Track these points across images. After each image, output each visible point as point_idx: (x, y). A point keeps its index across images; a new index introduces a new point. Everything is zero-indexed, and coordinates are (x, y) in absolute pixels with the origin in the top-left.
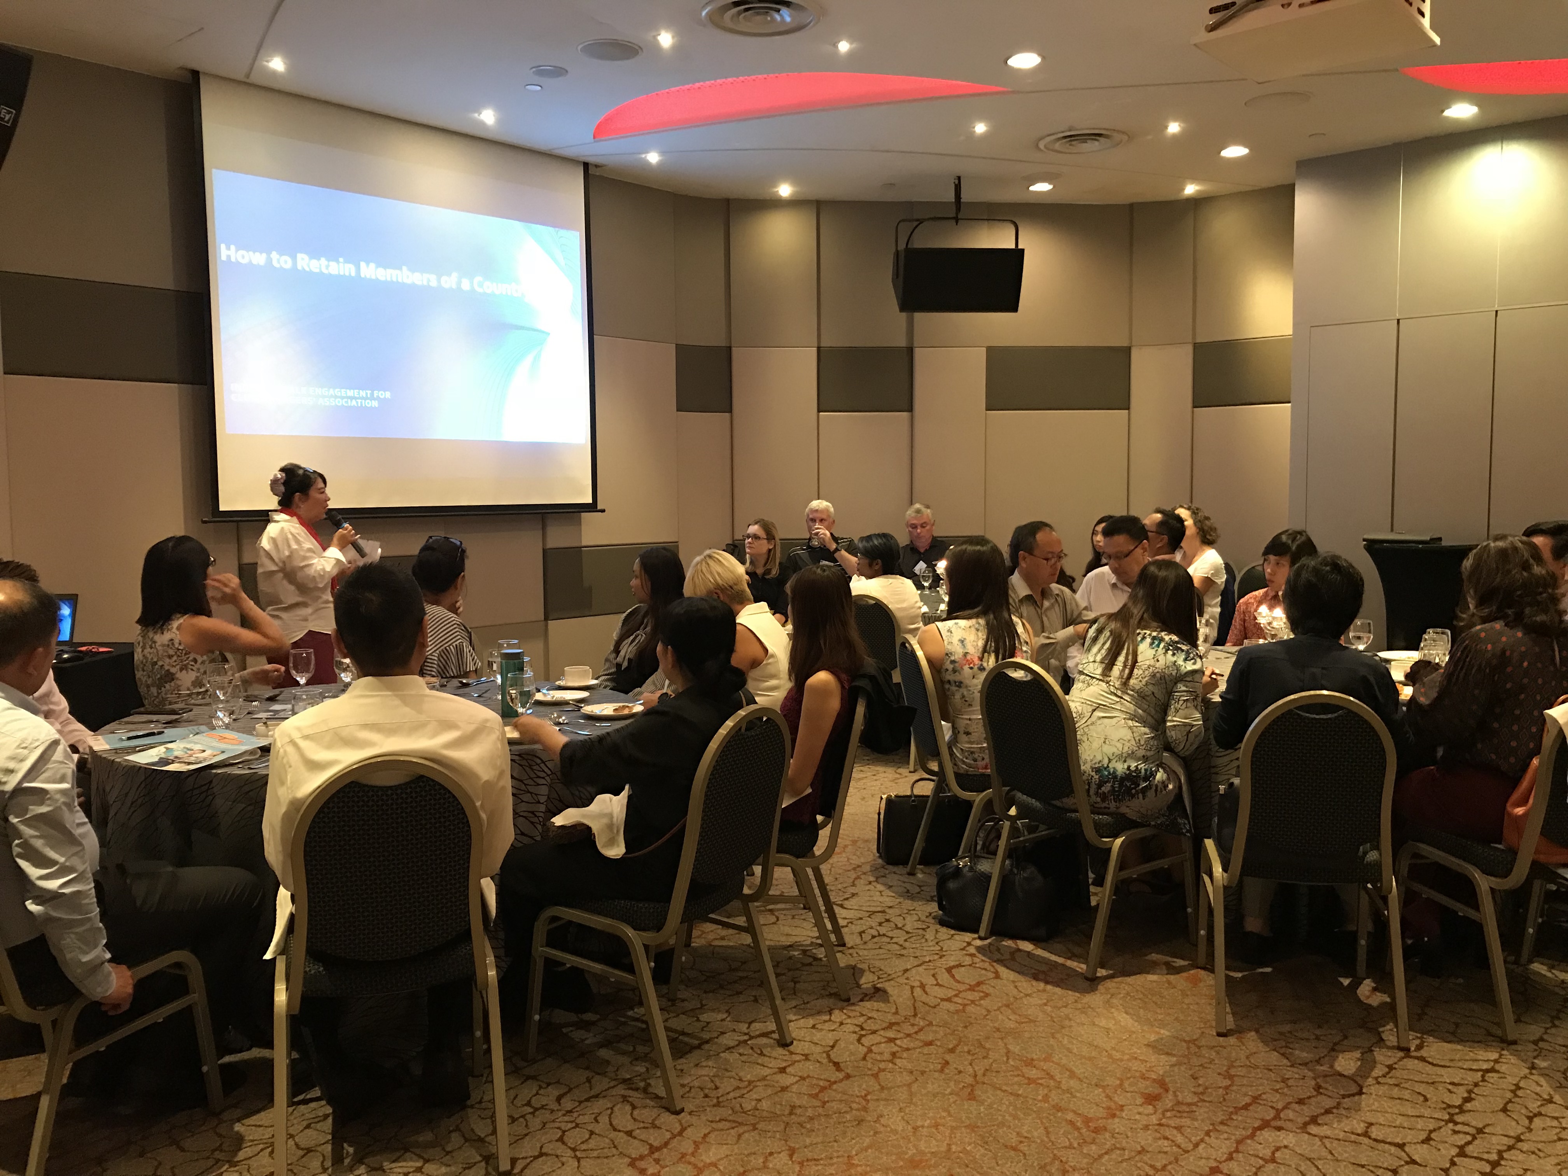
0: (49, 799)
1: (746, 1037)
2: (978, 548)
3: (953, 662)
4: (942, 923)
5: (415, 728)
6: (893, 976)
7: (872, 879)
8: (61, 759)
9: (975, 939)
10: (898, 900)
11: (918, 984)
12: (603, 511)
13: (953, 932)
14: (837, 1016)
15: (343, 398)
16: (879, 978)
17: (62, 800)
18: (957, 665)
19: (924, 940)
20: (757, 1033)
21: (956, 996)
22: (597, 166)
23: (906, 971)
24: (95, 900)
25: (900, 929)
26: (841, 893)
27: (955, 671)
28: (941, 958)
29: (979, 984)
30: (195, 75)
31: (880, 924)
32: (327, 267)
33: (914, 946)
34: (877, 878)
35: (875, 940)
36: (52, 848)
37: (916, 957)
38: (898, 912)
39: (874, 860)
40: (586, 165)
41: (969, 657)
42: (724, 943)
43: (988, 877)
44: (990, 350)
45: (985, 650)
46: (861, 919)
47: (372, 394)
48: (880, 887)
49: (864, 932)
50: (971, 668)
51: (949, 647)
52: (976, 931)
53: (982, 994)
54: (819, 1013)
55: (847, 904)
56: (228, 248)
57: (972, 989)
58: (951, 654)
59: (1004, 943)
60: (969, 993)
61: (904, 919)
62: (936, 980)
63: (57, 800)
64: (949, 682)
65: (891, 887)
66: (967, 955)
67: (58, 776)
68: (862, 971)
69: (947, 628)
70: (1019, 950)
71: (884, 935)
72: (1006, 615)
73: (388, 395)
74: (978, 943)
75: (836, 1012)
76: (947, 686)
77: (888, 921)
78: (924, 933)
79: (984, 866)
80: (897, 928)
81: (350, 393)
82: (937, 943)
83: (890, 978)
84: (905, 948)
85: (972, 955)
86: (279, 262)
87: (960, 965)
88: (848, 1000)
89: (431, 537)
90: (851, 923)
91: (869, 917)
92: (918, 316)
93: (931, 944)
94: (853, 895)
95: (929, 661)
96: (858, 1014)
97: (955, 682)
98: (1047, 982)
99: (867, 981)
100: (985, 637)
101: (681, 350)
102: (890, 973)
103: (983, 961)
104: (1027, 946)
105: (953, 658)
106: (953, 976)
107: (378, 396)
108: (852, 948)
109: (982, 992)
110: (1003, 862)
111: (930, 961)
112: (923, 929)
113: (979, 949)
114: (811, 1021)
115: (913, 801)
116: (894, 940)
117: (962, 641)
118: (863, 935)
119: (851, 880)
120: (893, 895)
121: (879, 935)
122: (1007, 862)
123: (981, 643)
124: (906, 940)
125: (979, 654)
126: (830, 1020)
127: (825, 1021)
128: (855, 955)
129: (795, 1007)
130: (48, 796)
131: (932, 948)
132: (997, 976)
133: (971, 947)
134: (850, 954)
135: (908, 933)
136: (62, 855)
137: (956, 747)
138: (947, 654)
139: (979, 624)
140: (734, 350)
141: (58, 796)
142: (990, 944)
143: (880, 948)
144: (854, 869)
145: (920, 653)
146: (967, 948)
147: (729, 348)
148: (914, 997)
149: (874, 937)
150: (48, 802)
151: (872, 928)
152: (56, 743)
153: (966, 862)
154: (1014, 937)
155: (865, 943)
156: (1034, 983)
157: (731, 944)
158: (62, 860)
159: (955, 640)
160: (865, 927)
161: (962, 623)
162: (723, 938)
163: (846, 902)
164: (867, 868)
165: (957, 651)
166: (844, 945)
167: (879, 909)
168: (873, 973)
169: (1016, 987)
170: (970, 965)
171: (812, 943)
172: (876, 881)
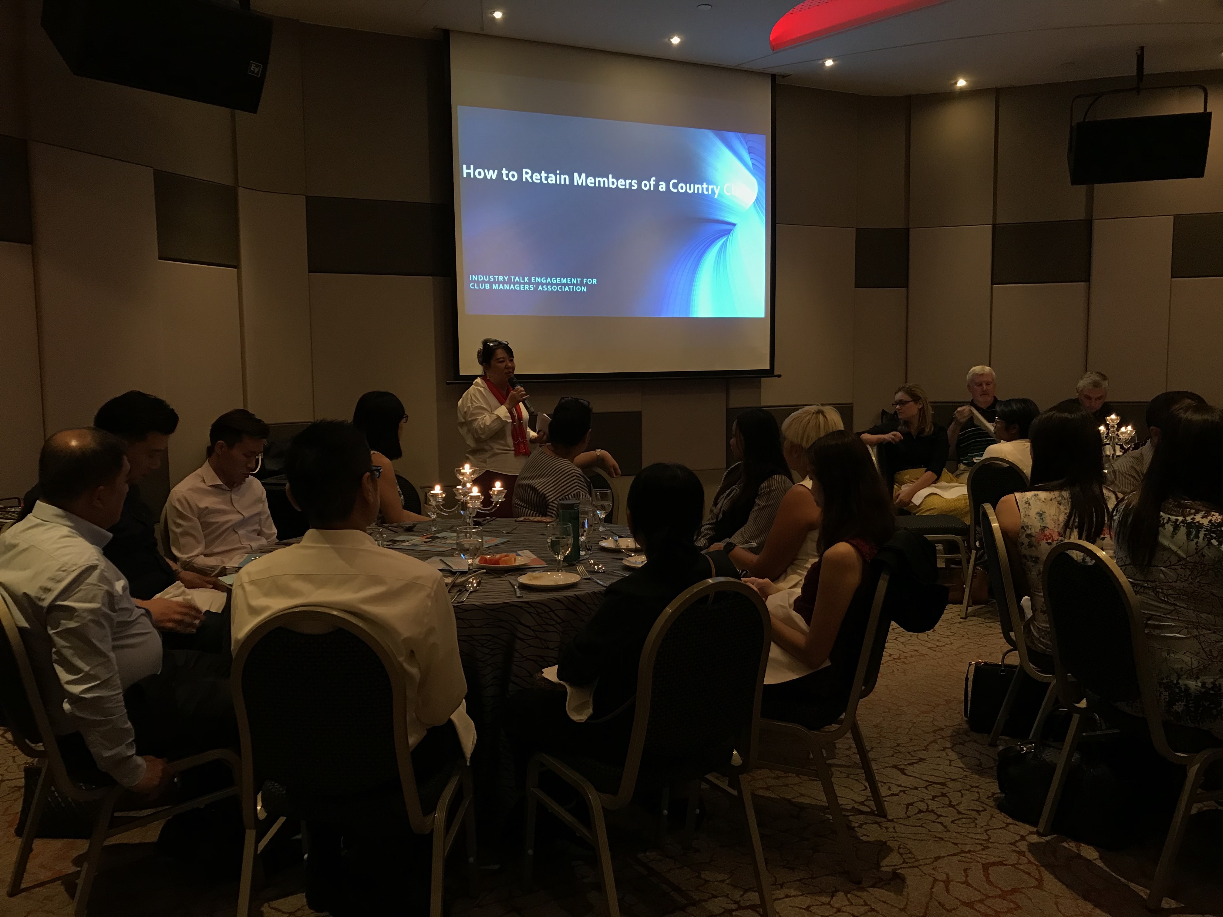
0: (77, 616)
1: (734, 906)
2: (1066, 415)
3: (1029, 536)
4: (1002, 807)
5: (344, 581)
6: (920, 862)
7: (948, 745)
8: (95, 582)
9: (1032, 833)
10: (965, 773)
11: (944, 877)
12: (779, 376)
13: (1010, 820)
14: (840, 900)
15: (557, 285)
16: (904, 862)
17: (90, 617)
18: (1033, 539)
19: (973, 825)
20: (748, 904)
21: (981, 901)
22: (784, 77)
23: (937, 858)
24: (123, 703)
25: (953, 806)
26: (909, 757)
27: (1031, 545)
28: (983, 850)
29: (1014, 891)
30: (446, 33)
31: (934, 798)
32: (547, 178)
33: (959, 830)
34: (954, 745)
35: (920, 816)
36: (82, 659)
37: (956, 844)
38: (958, 785)
39: (959, 725)
40: (773, 77)
41: (1047, 532)
42: (767, 794)
43: (1052, 768)
44: (1177, 218)
45: (1067, 525)
46: (916, 788)
47: (582, 281)
48: (953, 755)
49: (912, 804)
50: (1049, 544)
51: (1026, 520)
52: (1035, 824)
53: (1012, 905)
54: (821, 892)
55: (909, 770)
56: (468, 168)
57: (1003, 895)
58: (1027, 527)
59: (1065, 844)
60: (999, 900)
61: (962, 796)
62: (967, 876)
63: (84, 618)
64: (1025, 556)
65: (964, 756)
66: (1014, 851)
67: (90, 596)
68: (891, 850)
69: (1025, 499)
70: (1079, 856)
71: (932, 811)
72: (1097, 490)
73: (595, 281)
74: (1034, 839)
75: (841, 894)
76: (1024, 561)
77: (944, 795)
78: (977, 816)
79: (1048, 755)
80: (950, 805)
81: (564, 281)
82: (986, 831)
83: (916, 864)
84: (948, 831)
85: (1021, 853)
86: (507, 176)
87: (1001, 863)
88: (860, 883)
89: (563, 398)
90: (904, 792)
91: (926, 788)
92: (1101, 189)
93: (979, 831)
94: (921, 760)
95: (1004, 533)
96: (862, 901)
97: (1031, 557)
98: (1097, 905)
99: (889, 863)
100: (1068, 511)
101: (860, 232)
102: (920, 858)
103: (1030, 862)
104: (1090, 853)
105: (1029, 532)
106: (987, 876)
107: (586, 283)
108: (892, 820)
109: (1014, 902)
110: (1070, 756)
111: (969, 851)
112: (978, 811)
113: (1033, 847)
114: (808, 901)
115: (1003, 671)
116: (941, 819)
117: (1040, 515)
118: (910, 807)
119: (926, 743)
120: (962, 765)
121: (928, 811)
122: (1076, 756)
123: (1062, 518)
124: (953, 822)
125: (1060, 529)
126: (829, 904)
127: (823, 904)
128: (891, 830)
129: (800, 880)
130: (76, 614)
131: (978, 837)
132: (1040, 885)
133: (1025, 843)
134: (887, 828)
135: (959, 813)
136: (88, 665)
137: (1034, 625)
138: (1023, 527)
139: (1062, 496)
140: (912, 232)
141: (85, 614)
142: (1047, 842)
143: (921, 826)
144: (934, 732)
145: (995, 525)
146: (1019, 844)
147: (908, 230)
148: (932, 892)
149: (920, 811)
150: (76, 619)
151: (923, 801)
152: (93, 568)
153: (1030, 748)
154: (1079, 839)
155: (909, 817)
156: (1081, 902)
157: (773, 796)
158: (87, 668)
159: (1033, 513)
160: (915, 799)
161: (1043, 495)
162: (767, 789)
163: (910, 767)
164: (949, 732)
165: (1035, 524)
166: (885, 816)
167: (941, 780)
168: (901, 854)
169: (1057, 904)
170: (1013, 865)
171: (853, 808)
172: (951, 748)
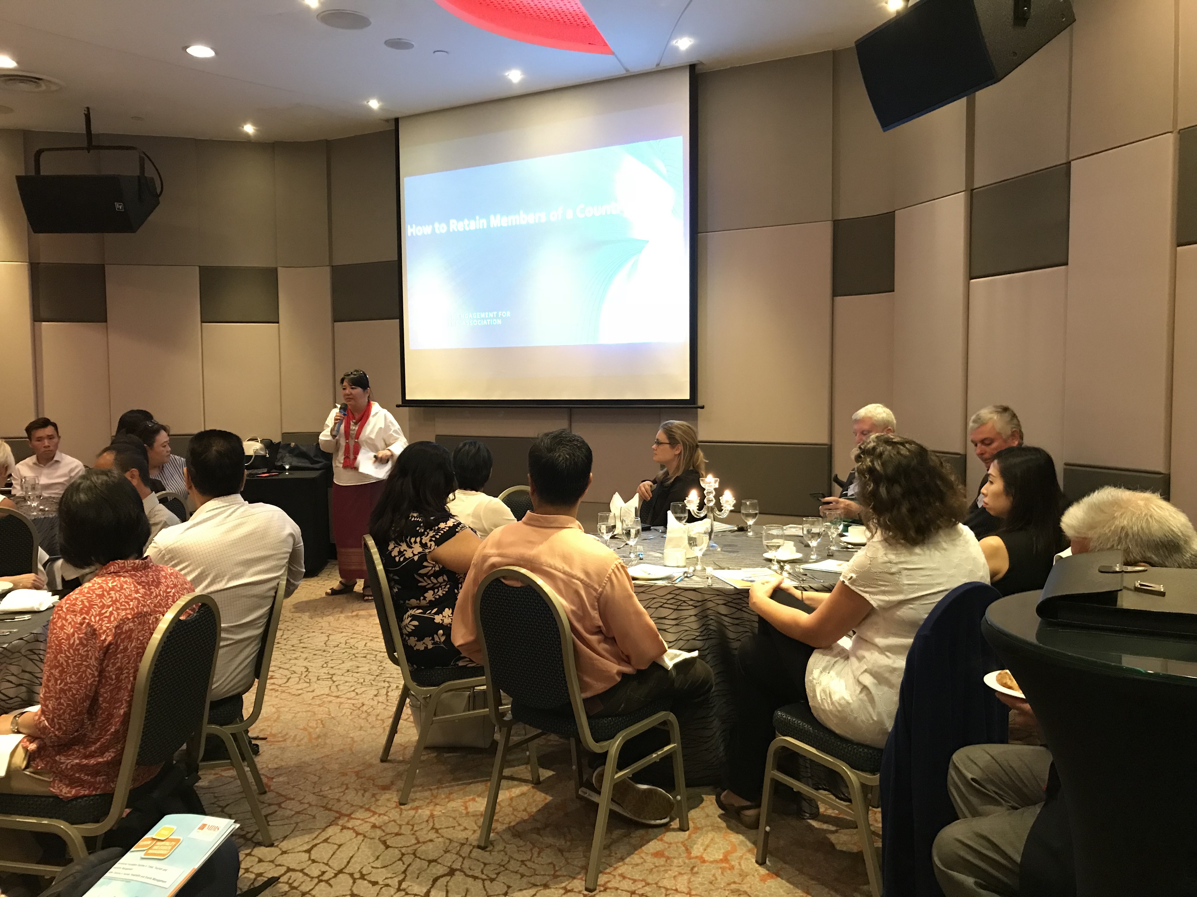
12: (706, 408)
30: (397, 121)
32: (468, 225)
47: (497, 315)
56: (412, 227)
73: (508, 314)
81: (483, 315)
107: (501, 316)
140: (898, 215)
